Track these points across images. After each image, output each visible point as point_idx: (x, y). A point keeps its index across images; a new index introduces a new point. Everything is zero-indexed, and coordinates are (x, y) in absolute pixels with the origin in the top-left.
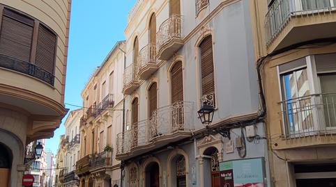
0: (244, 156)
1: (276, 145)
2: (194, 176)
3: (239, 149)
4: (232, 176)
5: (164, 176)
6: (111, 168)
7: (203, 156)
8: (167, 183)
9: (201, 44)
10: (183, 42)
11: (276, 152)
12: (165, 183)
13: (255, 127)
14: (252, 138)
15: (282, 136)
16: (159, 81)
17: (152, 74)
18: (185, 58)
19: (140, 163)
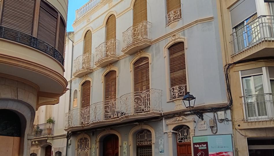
0: (216, 132)
1: (239, 126)
2: (161, 146)
3: (212, 127)
4: (207, 146)
5: (125, 146)
6: (53, 137)
7: (173, 131)
8: (128, 151)
9: (171, 47)
10: (152, 43)
11: (238, 130)
12: (125, 150)
13: (225, 113)
14: (222, 120)
15: (243, 120)
16: (119, 69)
17: (111, 64)
18: (153, 55)
19: (93, 134)
